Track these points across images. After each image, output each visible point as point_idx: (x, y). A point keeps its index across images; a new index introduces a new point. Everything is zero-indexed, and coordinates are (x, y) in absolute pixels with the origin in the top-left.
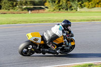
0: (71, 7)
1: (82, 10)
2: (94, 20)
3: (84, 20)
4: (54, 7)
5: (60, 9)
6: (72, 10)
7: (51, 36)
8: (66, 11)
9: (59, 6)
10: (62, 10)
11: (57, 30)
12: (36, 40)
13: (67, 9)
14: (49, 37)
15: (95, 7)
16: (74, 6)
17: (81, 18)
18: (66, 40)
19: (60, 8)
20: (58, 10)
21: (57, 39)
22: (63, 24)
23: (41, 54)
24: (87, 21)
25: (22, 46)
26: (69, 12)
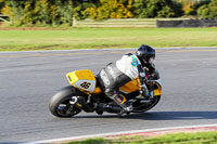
0: (58, 17)
1: (83, 24)
2: (107, 46)
3: (87, 46)
4: (22, 18)
5: (34, 23)
6: (61, 23)
7: (115, 77)
8: (48, 26)
9: (33, 15)
10: (39, 22)
11: (127, 66)
12: (86, 85)
13: (50, 22)
14: (111, 79)
15: (109, 17)
16: (66, 16)
17: (81, 40)
18: (144, 86)
19: (35, 19)
20: (30, 24)
21: (127, 85)
22: (139, 53)
23: (95, 113)
24: (93, 47)
25: (57, 97)
26: (54, 28)
